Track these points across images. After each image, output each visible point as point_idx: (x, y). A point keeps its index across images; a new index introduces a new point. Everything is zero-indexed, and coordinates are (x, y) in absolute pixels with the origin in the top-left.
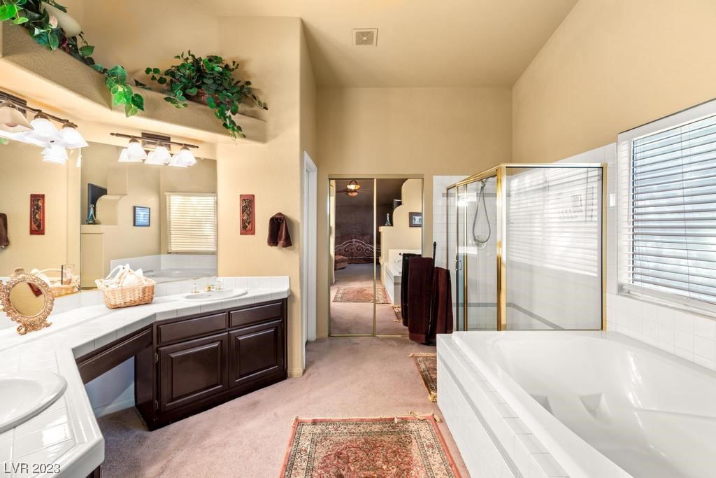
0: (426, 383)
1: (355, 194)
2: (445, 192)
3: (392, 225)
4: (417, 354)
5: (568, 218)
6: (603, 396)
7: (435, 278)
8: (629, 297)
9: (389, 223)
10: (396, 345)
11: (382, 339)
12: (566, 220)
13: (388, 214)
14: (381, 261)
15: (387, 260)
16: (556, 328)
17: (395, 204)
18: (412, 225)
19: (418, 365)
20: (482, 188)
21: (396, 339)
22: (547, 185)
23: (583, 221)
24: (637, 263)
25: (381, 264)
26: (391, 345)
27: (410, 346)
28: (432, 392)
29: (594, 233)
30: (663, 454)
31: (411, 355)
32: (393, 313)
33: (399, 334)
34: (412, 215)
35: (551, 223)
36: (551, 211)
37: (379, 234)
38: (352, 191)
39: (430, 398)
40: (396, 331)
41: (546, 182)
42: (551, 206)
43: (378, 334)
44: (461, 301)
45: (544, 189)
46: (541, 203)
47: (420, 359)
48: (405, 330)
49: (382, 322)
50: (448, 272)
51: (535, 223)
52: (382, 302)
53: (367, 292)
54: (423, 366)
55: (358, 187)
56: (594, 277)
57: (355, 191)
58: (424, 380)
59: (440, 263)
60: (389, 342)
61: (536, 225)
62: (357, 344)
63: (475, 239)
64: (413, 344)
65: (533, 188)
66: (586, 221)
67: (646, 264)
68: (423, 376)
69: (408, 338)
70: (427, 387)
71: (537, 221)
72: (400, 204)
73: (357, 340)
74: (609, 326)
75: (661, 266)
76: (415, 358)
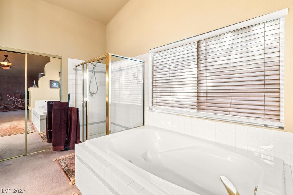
0: (67, 175)
1: (8, 68)
2: (75, 68)
3: (38, 87)
4: (58, 158)
5: (131, 82)
6: (148, 152)
7: (69, 113)
8: (152, 111)
9: (36, 86)
10: (43, 156)
11: (32, 156)
12: (130, 83)
13: (35, 81)
14: (30, 108)
15: (34, 107)
16: (128, 129)
17: (40, 76)
18: (51, 87)
19: (60, 165)
20: (94, 68)
21: (43, 153)
22: (121, 69)
23: (136, 84)
24: (154, 98)
25: (30, 110)
26: (40, 158)
27: (53, 155)
28: (71, 179)
29: (140, 88)
30: (169, 168)
31: (55, 160)
32: (39, 137)
33: (45, 149)
34: (51, 82)
35: (123, 85)
36: (122, 80)
37: (28, 92)
38: (4, 66)
39: (71, 183)
40: (43, 148)
41: (120, 68)
42: (122, 78)
43: (29, 153)
44: (85, 123)
45: (120, 70)
46: (119, 77)
47: (61, 160)
48: (49, 145)
49: (31, 144)
50: (77, 109)
51: (116, 85)
52: (31, 132)
53: (18, 128)
54: (63, 165)
55: (10, 64)
56: (140, 105)
57: (8, 66)
58: (65, 173)
59: (72, 105)
60: (38, 156)
61: (117, 86)
62: (10, 165)
63: (90, 92)
64: (55, 153)
65: (115, 70)
66: (137, 83)
67: (158, 99)
68: (64, 170)
69: (52, 150)
70: (68, 176)
71: (117, 84)
72: (43, 75)
73: (10, 162)
74: (146, 124)
75: (162, 99)
76: (58, 161)
